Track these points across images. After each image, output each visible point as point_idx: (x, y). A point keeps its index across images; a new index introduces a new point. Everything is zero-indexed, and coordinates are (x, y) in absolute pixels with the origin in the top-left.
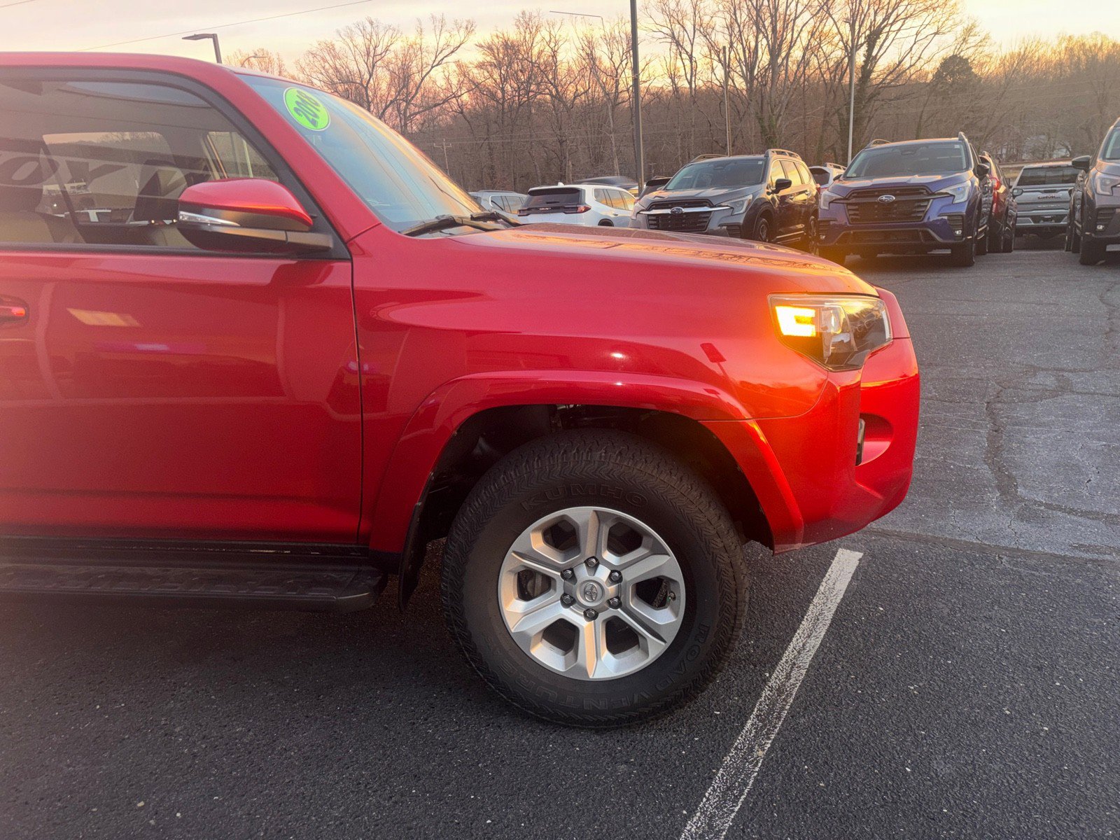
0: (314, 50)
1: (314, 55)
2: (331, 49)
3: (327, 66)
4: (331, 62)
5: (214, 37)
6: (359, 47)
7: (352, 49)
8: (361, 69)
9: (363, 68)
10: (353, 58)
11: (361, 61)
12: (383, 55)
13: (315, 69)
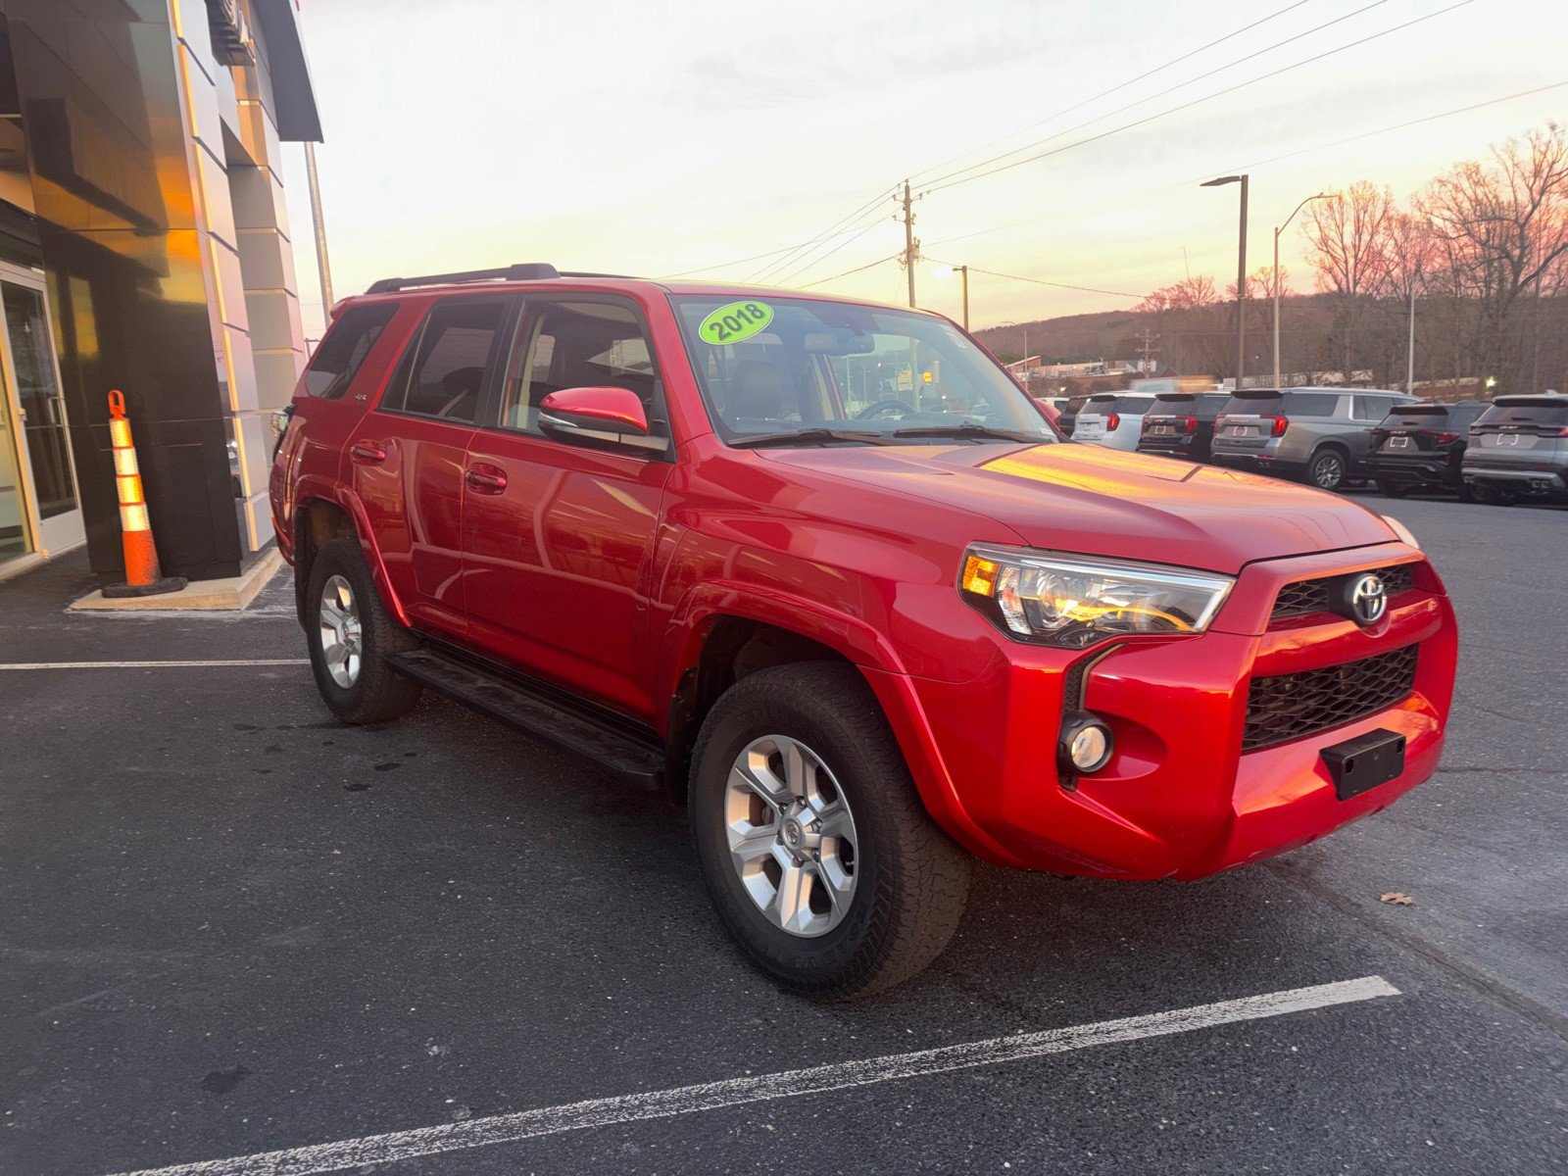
0: (1445, 177)
1: (1443, 183)
2: (1473, 173)
3: (1460, 196)
4: (1470, 192)
5: (1244, 180)
6: (1521, 166)
7: (1511, 168)
8: (1519, 197)
9: (1524, 197)
10: (1508, 182)
11: (1519, 182)
12: (1562, 175)
13: (1440, 204)
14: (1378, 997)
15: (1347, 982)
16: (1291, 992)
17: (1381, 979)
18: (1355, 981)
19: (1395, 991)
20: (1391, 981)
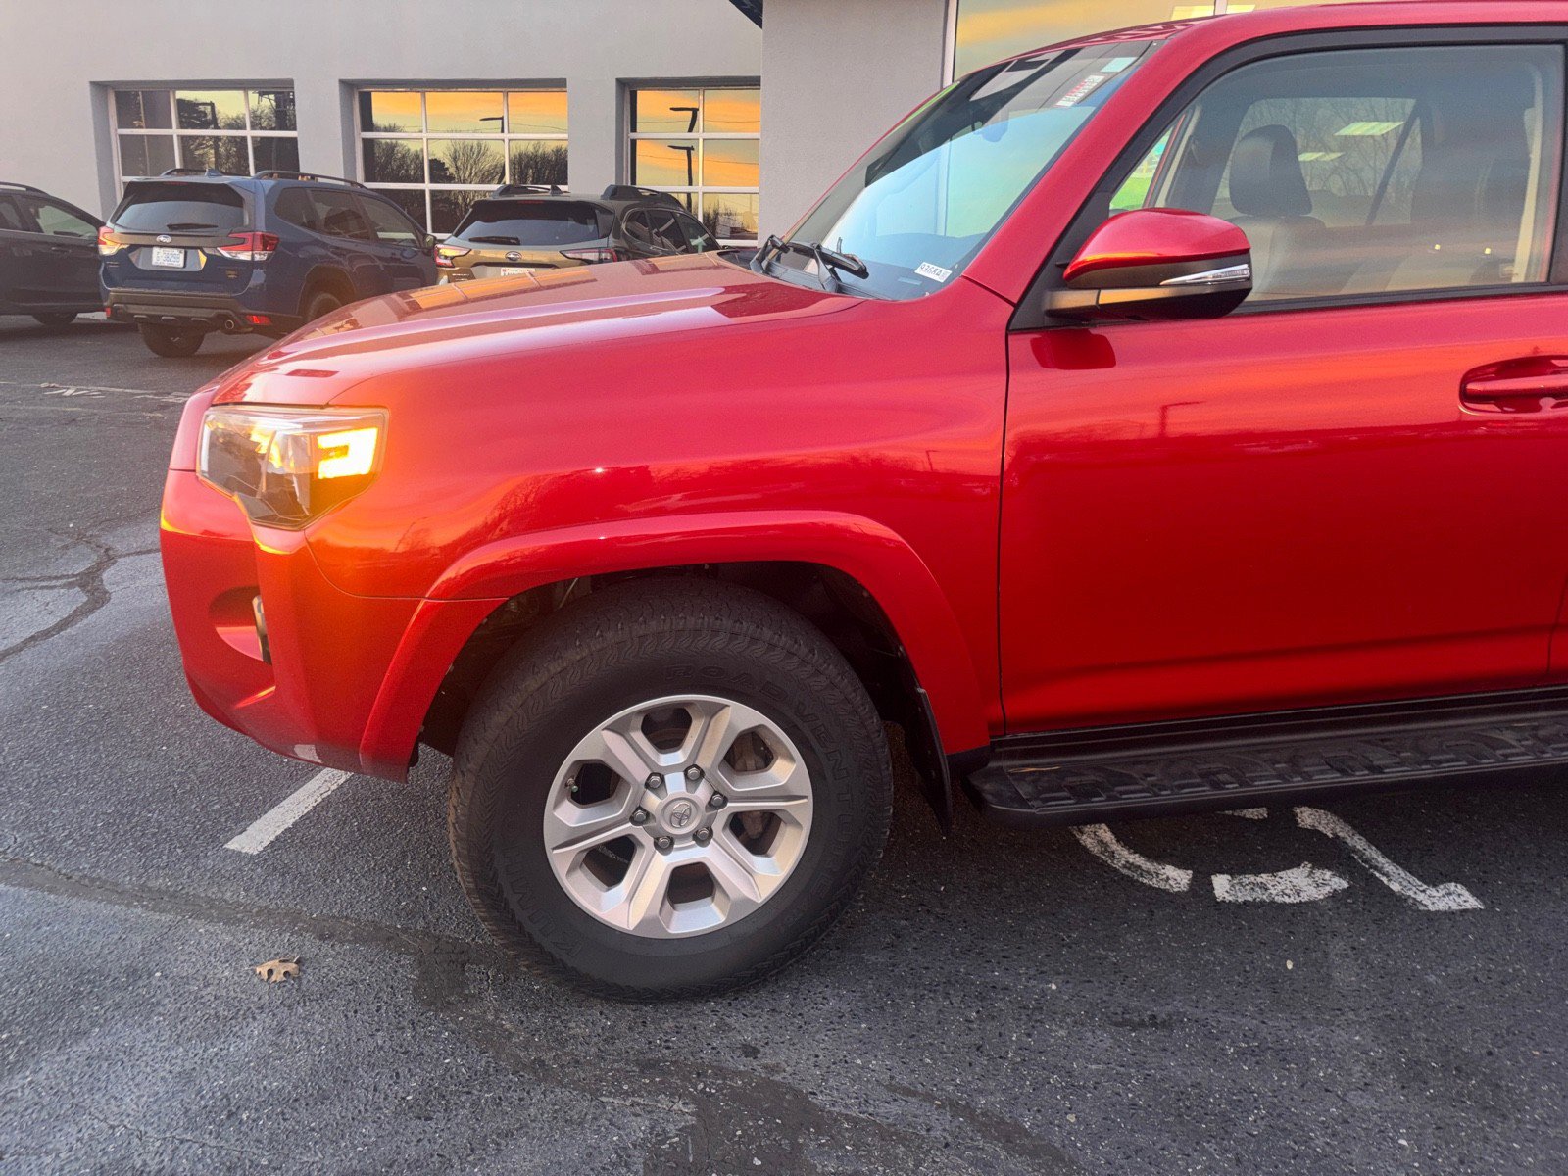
14: (245, 830)
15: (279, 832)
16: (319, 800)
17: (250, 851)
18: (273, 838)
19: (232, 845)
20: (238, 855)
